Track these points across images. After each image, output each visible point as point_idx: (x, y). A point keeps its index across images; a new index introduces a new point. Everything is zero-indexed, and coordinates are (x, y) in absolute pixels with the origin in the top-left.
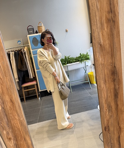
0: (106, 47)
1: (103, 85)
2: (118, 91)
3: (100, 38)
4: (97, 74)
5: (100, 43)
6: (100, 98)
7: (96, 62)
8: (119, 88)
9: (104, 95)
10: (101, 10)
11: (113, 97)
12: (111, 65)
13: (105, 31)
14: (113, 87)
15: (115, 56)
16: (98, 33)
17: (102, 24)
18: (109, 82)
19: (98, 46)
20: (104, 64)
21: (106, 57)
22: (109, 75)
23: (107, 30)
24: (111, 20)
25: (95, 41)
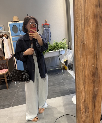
0: (89, 46)
1: (82, 87)
2: (97, 93)
3: (83, 36)
4: (77, 75)
5: (83, 41)
6: (78, 100)
7: (76, 62)
8: (98, 90)
9: (82, 96)
10: (88, 3)
11: (91, 99)
12: (93, 66)
13: (91, 29)
14: (93, 89)
15: (97, 57)
16: (82, 30)
17: (87, 19)
18: (88, 84)
19: (81, 45)
20: (86, 64)
21: (88, 58)
22: (89, 76)
23: (92, 27)
24: (98, 16)
25: (78, 38)
